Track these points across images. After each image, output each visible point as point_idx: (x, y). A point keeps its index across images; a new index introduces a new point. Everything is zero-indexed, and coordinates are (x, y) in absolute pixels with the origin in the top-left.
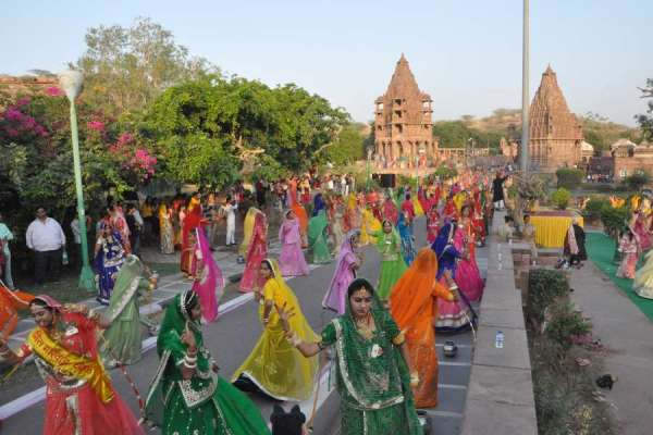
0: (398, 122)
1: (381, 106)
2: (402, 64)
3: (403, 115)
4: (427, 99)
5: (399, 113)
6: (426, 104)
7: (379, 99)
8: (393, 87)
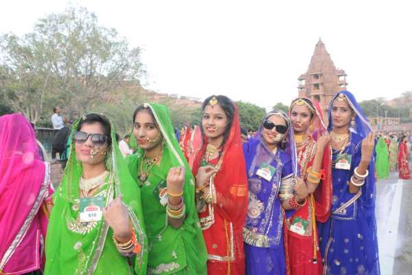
0: (316, 94)
1: (303, 82)
2: (320, 45)
3: (320, 87)
4: (342, 74)
5: (317, 86)
6: (341, 78)
7: (301, 76)
8: (312, 66)
